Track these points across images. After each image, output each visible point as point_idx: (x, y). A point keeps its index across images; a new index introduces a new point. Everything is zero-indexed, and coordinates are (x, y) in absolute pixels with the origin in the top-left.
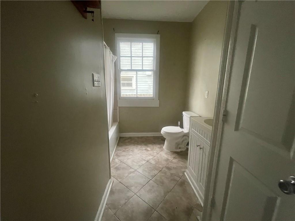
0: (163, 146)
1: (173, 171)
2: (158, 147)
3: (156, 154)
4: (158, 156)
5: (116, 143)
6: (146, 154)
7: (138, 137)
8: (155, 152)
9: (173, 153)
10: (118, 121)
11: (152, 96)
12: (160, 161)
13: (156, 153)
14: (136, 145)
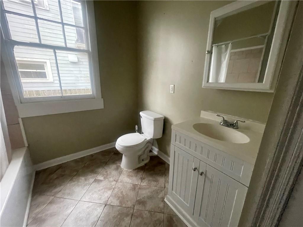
0: (120, 164)
1: (150, 206)
2: (113, 168)
3: (114, 183)
4: (119, 185)
5: (28, 193)
6: (99, 191)
7: (76, 161)
8: (111, 179)
9: (137, 170)
10: (27, 145)
11: (90, 93)
12: (124, 194)
13: (114, 180)
14: (75, 177)
